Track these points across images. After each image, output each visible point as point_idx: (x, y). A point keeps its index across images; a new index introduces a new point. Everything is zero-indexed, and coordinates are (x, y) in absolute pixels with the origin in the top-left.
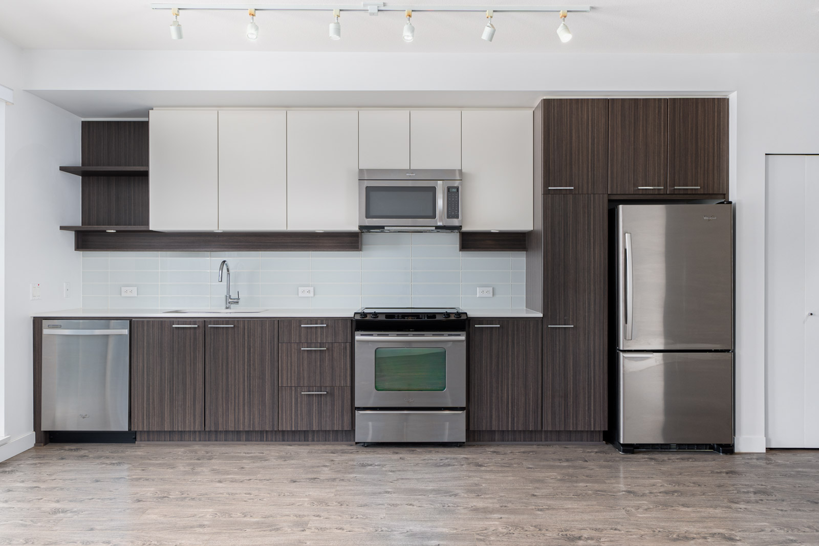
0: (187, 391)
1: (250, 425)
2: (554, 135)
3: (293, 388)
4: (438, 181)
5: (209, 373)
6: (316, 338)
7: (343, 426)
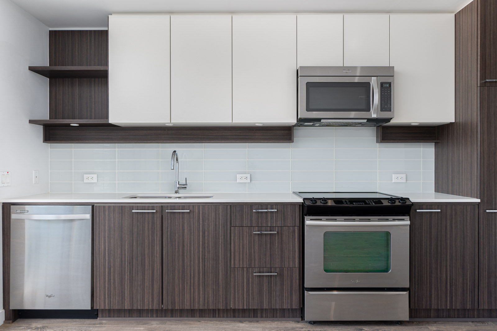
0: (146, 271)
1: (205, 304)
2: (490, 31)
3: (245, 269)
4: (372, 77)
5: (167, 255)
6: (267, 222)
7: (291, 305)
